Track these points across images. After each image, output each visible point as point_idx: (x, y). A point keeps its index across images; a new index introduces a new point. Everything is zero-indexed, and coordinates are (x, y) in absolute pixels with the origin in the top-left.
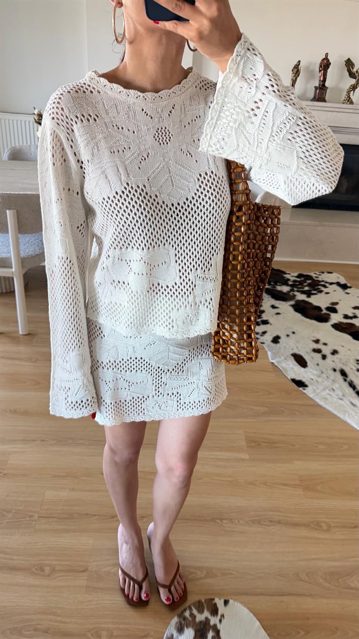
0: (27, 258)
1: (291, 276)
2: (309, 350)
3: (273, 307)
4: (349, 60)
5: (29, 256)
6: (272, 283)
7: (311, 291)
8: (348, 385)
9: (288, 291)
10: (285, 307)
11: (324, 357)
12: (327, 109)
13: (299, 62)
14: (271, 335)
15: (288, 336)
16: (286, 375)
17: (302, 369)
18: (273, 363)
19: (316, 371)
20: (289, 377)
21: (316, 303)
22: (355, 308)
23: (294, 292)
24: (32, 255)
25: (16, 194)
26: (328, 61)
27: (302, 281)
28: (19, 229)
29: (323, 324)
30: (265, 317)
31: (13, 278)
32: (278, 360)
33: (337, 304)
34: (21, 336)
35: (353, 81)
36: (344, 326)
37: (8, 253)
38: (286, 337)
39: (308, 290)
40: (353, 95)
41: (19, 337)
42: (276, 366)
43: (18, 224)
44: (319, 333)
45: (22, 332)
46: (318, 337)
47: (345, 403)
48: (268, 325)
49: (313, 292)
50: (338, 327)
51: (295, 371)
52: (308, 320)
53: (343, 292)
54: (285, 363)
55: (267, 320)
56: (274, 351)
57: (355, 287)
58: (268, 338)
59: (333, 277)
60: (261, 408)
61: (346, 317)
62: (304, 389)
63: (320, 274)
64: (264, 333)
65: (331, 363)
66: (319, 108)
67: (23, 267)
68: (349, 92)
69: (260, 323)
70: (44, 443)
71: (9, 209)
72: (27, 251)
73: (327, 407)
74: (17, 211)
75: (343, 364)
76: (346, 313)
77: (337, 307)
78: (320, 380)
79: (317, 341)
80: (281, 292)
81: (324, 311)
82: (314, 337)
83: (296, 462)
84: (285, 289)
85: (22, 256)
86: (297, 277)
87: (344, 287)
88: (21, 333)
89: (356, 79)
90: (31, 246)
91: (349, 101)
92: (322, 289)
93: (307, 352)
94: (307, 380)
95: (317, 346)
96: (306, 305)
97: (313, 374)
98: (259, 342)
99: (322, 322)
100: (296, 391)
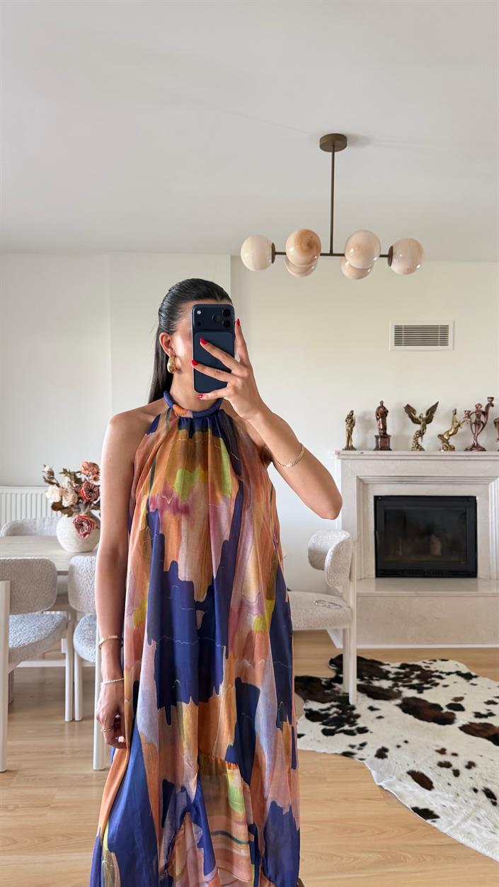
1: (392, 667)
2: (434, 764)
3: (371, 709)
4: (408, 406)
5: (19, 645)
6: (366, 678)
7: (423, 684)
9: (389, 687)
10: (390, 708)
11: (456, 773)
12: (394, 458)
13: (352, 412)
14: (373, 748)
15: (399, 746)
16: (404, 803)
17: (427, 792)
18: (381, 787)
19: (448, 793)
20: (408, 806)
21: (431, 700)
22: (489, 703)
23: (398, 687)
24: (24, 644)
25: (12, 560)
26: (385, 408)
27: (408, 672)
28: (10, 606)
29: (448, 726)
32: (388, 780)
33: (461, 699)
36: (478, 728)
38: (397, 748)
39: (418, 684)
42: (387, 790)
44: (443, 740)
46: (443, 745)
48: (368, 734)
49: (425, 686)
50: (468, 729)
51: (416, 796)
52: (425, 723)
53: (468, 684)
54: (401, 785)
55: (365, 728)
56: (381, 770)
57: (483, 676)
58: (370, 752)
59: (451, 666)
60: (370, 855)
61: (478, 715)
62: (434, 821)
63: (432, 662)
64: (363, 745)
65: (468, 780)
66: (384, 457)
68: (416, 439)
69: (355, 731)
73: (471, 845)
74: (11, 584)
75: (486, 780)
76: (477, 711)
77: (462, 703)
78: (453, 805)
79: (442, 752)
80: (380, 689)
82: (437, 746)
84: (385, 684)
85: (10, 646)
86: (400, 668)
87: (468, 677)
89: (420, 423)
90: (24, 633)
91: (419, 448)
92: (437, 681)
93: (430, 768)
94: (436, 808)
95: (443, 758)
96: (418, 704)
97: (444, 799)
98: (356, 759)
99: (445, 724)
100: (422, 825)
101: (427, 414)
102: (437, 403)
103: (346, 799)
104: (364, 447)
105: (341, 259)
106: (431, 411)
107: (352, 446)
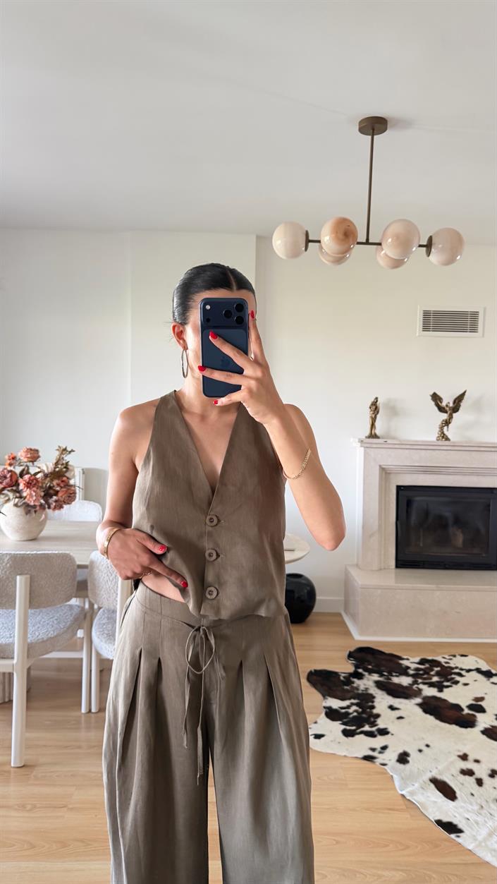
0: (36, 643)
1: (411, 662)
2: (456, 771)
3: (392, 708)
4: (435, 394)
5: (38, 640)
6: (385, 673)
7: (443, 682)
9: (410, 684)
10: (409, 707)
11: (480, 782)
12: (419, 447)
13: (377, 398)
14: (394, 751)
15: (420, 751)
16: (427, 815)
17: (450, 803)
18: (403, 796)
19: (471, 804)
20: (431, 818)
21: (452, 700)
23: (418, 684)
24: (43, 638)
25: (32, 554)
27: (426, 668)
28: (30, 602)
29: (469, 729)
30: (381, 724)
31: (11, 675)
32: (410, 789)
33: (482, 699)
34: (12, 769)
35: (445, 416)
37: (11, 637)
38: (419, 753)
39: (437, 682)
40: (448, 430)
41: (9, 772)
42: (409, 800)
43: (30, 594)
44: (465, 744)
45: (14, 763)
46: (465, 751)
48: (389, 735)
49: (446, 684)
50: (490, 734)
51: (438, 807)
52: (446, 725)
53: (488, 682)
54: (423, 794)
55: (386, 729)
56: (403, 775)
58: (391, 756)
59: (470, 662)
62: (458, 837)
63: (451, 657)
64: (384, 748)
65: (492, 790)
66: (408, 447)
67: (28, 657)
68: (442, 428)
69: (376, 733)
71: (20, 574)
72: (37, 634)
74: (31, 578)
77: (482, 703)
78: (479, 819)
79: (464, 757)
80: (400, 686)
81: (466, 711)
82: (459, 751)
84: (405, 681)
85: (29, 640)
86: (419, 663)
87: (488, 674)
88: (12, 765)
89: (446, 412)
90: (43, 626)
91: (443, 437)
92: (458, 678)
93: (453, 775)
94: (460, 821)
95: (465, 765)
96: (439, 703)
97: (468, 811)
98: (378, 764)
99: (466, 727)
100: (445, 840)
101: (454, 402)
102: (465, 392)
103: (368, 809)
104: (388, 436)
105: (376, 249)
106: (459, 400)
107: (375, 434)
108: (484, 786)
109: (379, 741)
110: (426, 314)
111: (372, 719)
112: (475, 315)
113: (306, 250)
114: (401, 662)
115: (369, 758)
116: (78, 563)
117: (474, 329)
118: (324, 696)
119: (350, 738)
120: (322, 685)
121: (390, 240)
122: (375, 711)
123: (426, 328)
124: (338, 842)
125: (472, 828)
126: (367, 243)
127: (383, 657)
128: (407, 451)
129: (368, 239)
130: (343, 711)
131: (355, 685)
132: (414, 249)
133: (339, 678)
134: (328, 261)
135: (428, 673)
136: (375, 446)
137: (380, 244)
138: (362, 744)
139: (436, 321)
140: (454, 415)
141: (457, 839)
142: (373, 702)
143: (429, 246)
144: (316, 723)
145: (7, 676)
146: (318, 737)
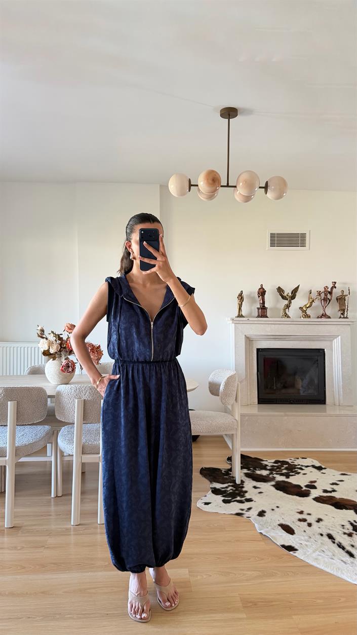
0: (21, 447)
1: (269, 462)
2: (295, 521)
3: (255, 487)
4: (279, 287)
5: (23, 445)
6: (252, 469)
7: (289, 473)
8: (337, 546)
9: (268, 475)
10: (267, 487)
11: (310, 525)
12: (270, 323)
13: (242, 291)
14: (256, 510)
15: (273, 510)
16: (275, 542)
17: (291, 536)
18: (261, 533)
19: (304, 536)
20: (278, 544)
21: (295, 483)
22: (333, 484)
23: (273, 474)
24: (25, 444)
25: (18, 387)
26: (264, 289)
27: (280, 465)
28: (17, 420)
29: (305, 498)
30: (248, 496)
31: (5, 467)
32: (265, 529)
33: (315, 482)
34: (6, 529)
35: (286, 302)
36: (324, 499)
37: (4, 444)
38: (271, 511)
39: (285, 473)
41: (3, 531)
42: (265, 535)
43: (17, 414)
44: (302, 506)
46: (302, 510)
47: (336, 561)
48: (253, 502)
49: (291, 474)
50: (318, 499)
51: (284, 538)
52: (291, 496)
53: (320, 473)
54: (274, 532)
55: (251, 498)
56: (261, 523)
57: (330, 468)
58: (253, 513)
59: (309, 461)
60: (253, 572)
61: (325, 491)
63: (296, 459)
64: (249, 509)
65: (317, 529)
66: (263, 322)
67: (16, 455)
68: (285, 310)
69: (244, 501)
70: (30, 619)
71: (10, 401)
72: (22, 442)
73: (318, 566)
74: (17, 403)
75: (329, 529)
76: (325, 489)
77: (315, 484)
78: (307, 543)
79: (301, 513)
80: (261, 475)
82: (298, 509)
83: (293, 617)
84: (264, 473)
85: (16, 445)
86: (274, 463)
87: (320, 468)
88: (6, 526)
89: (287, 300)
90: (25, 438)
91: (286, 316)
93: (293, 522)
94: (296, 545)
95: (301, 516)
96: (286, 485)
97: (302, 540)
98: (245, 517)
99: (303, 497)
100: (287, 555)
101: (292, 293)
102: (299, 286)
103: (237, 541)
104: (250, 315)
105: (234, 190)
106: (295, 291)
107: (242, 315)
108: (312, 527)
109: (246, 505)
110: (272, 236)
111: (242, 494)
112: (303, 236)
113: (189, 191)
114: (262, 462)
115: (238, 514)
116: (48, 394)
117: (303, 245)
118: (211, 482)
119: (227, 504)
120: (210, 476)
121: (241, 184)
122: (244, 489)
123: (272, 245)
124: (219, 558)
125: (303, 549)
126: (228, 186)
127: (251, 460)
128: (262, 325)
129: (228, 183)
130: (223, 489)
131: (231, 476)
132: (256, 189)
133: (221, 472)
134: (204, 198)
135: (280, 468)
136: (241, 322)
137: (235, 187)
138: (235, 507)
139: (279, 240)
140: (292, 301)
141: (294, 554)
142: (243, 484)
143: (266, 188)
144: (206, 496)
145: (3, 468)
146: (207, 504)
